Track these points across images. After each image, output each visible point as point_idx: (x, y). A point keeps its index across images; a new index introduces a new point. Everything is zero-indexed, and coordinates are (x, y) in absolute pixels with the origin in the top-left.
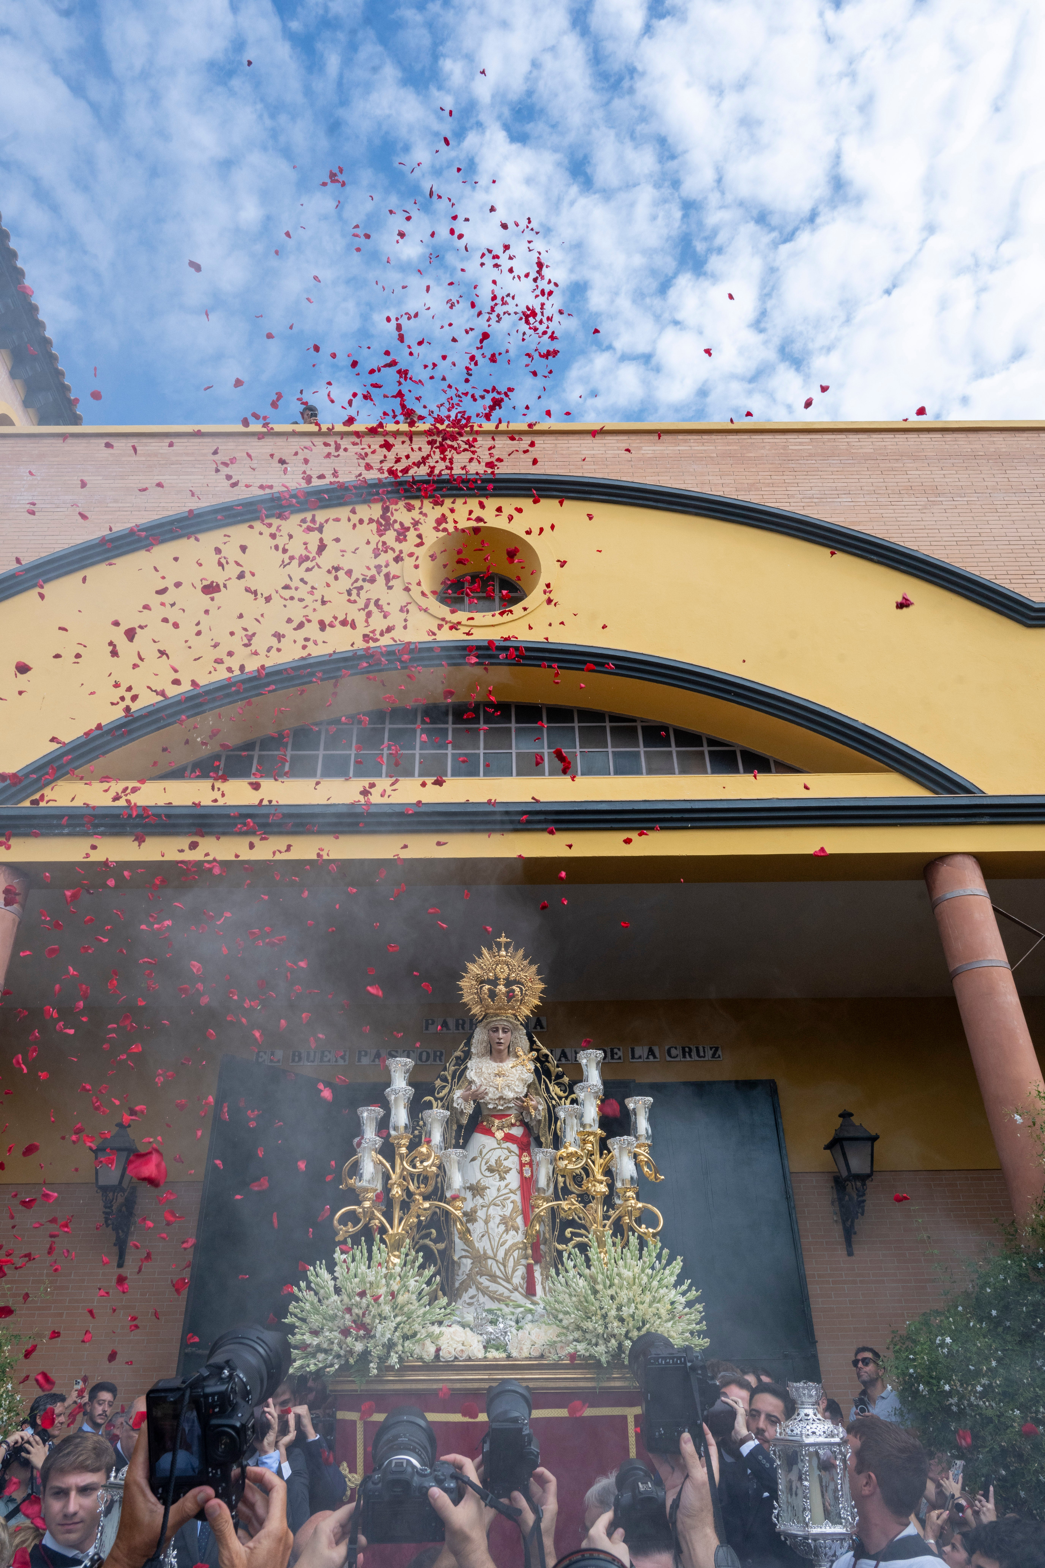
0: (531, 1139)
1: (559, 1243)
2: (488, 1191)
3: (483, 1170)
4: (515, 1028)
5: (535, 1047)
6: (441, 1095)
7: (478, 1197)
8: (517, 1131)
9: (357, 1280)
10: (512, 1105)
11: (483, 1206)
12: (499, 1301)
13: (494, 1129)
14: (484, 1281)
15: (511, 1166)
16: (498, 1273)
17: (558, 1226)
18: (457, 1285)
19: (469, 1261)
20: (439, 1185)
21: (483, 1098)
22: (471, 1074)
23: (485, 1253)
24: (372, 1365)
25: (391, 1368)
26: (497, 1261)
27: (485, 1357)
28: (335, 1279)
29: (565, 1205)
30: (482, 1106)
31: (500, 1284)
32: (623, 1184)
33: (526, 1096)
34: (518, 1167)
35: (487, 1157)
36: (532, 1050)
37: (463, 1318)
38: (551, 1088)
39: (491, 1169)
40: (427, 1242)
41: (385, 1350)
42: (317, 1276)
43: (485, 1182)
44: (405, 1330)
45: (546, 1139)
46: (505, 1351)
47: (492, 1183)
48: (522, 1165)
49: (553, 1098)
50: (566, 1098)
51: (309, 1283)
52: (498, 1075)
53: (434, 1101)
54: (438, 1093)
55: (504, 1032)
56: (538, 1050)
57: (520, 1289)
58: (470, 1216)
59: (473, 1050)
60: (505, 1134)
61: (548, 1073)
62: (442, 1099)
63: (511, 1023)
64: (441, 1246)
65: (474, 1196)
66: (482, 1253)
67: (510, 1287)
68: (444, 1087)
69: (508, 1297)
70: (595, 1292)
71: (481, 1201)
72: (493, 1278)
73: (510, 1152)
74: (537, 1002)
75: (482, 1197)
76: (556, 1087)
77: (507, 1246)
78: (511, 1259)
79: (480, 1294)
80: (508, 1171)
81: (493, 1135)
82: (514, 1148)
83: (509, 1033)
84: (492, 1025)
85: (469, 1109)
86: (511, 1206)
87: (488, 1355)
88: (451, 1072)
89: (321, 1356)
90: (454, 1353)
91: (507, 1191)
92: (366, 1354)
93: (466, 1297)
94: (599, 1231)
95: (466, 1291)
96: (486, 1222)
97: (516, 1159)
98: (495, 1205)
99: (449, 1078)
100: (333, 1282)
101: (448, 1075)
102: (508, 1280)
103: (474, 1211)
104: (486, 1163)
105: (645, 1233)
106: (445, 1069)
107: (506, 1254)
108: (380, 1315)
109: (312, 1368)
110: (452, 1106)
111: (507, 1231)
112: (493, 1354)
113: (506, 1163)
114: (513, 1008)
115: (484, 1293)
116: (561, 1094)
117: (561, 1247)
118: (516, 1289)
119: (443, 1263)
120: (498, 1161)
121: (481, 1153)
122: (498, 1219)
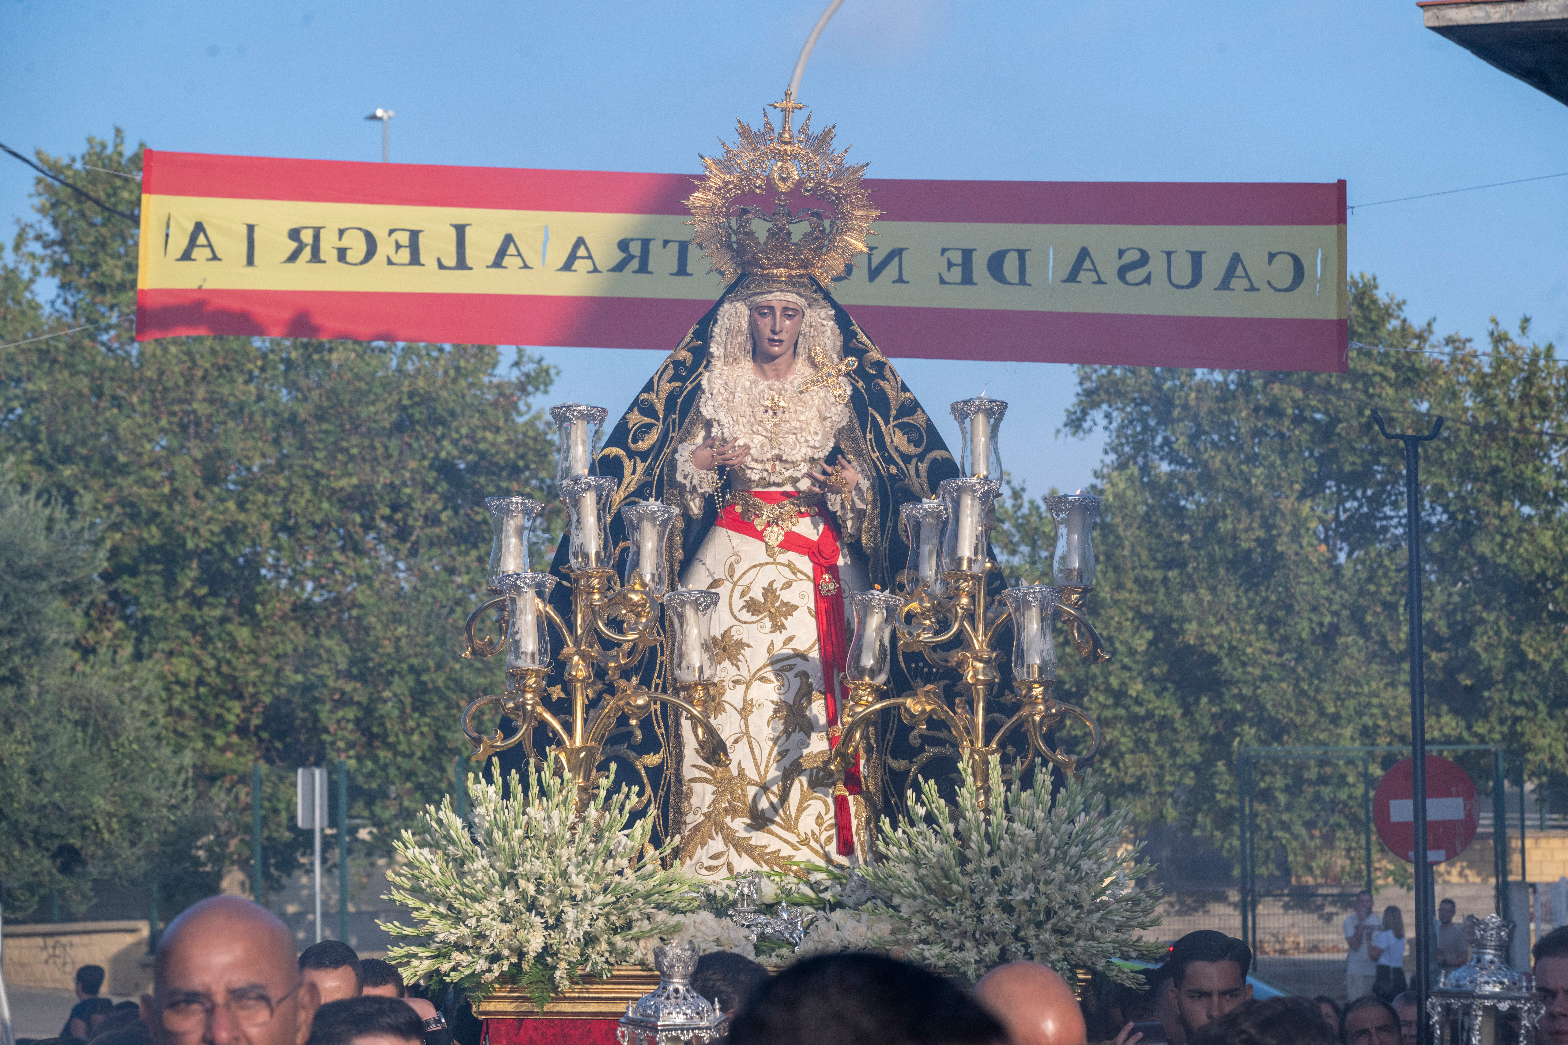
0: (841, 544)
1: (894, 756)
2: (747, 651)
3: (736, 608)
4: (812, 306)
5: (853, 345)
6: (642, 445)
7: (727, 663)
8: (811, 529)
10: (799, 474)
11: (736, 682)
12: (771, 865)
13: (760, 523)
14: (740, 826)
15: (797, 601)
16: (769, 813)
17: (894, 726)
18: (686, 833)
19: (710, 788)
21: (740, 459)
22: (710, 405)
23: (742, 775)
24: (558, 973)
26: (766, 790)
29: (912, 703)
30: (734, 474)
31: (772, 833)
32: (1027, 671)
33: (833, 457)
34: (812, 604)
35: (745, 581)
36: (846, 351)
39: (753, 607)
40: (622, 749)
43: (740, 633)
44: (613, 918)
45: (876, 548)
47: (757, 635)
48: (820, 599)
50: (921, 457)
52: (771, 407)
53: (625, 459)
54: (635, 441)
55: (787, 316)
56: (861, 353)
57: (813, 843)
59: (715, 348)
60: (786, 534)
61: (881, 402)
62: (644, 455)
63: (802, 295)
64: (652, 760)
66: (735, 773)
67: (793, 839)
68: (650, 426)
69: (789, 858)
70: (963, 860)
71: (733, 670)
72: (759, 822)
73: (795, 571)
74: (861, 246)
75: (735, 662)
76: (899, 433)
77: (786, 762)
78: (796, 786)
79: (733, 851)
80: (791, 610)
81: (759, 535)
82: (805, 564)
83: (798, 318)
84: (760, 301)
85: (709, 483)
86: (796, 683)
88: (663, 396)
91: (788, 652)
92: (546, 955)
94: (975, 750)
95: (703, 844)
96: (744, 713)
97: (808, 586)
98: (763, 679)
99: (660, 407)
101: (657, 399)
102: (788, 826)
104: (743, 594)
105: (1063, 760)
107: (785, 777)
110: (672, 479)
111: (787, 732)
113: (786, 596)
114: (807, 262)
115: (740, 850)
116: (910, 449)
117: (899, 764)
118: (805, 842)
119: (655, 791)
120: (769, 591)
121: (731, 571)
122: (768, 710)
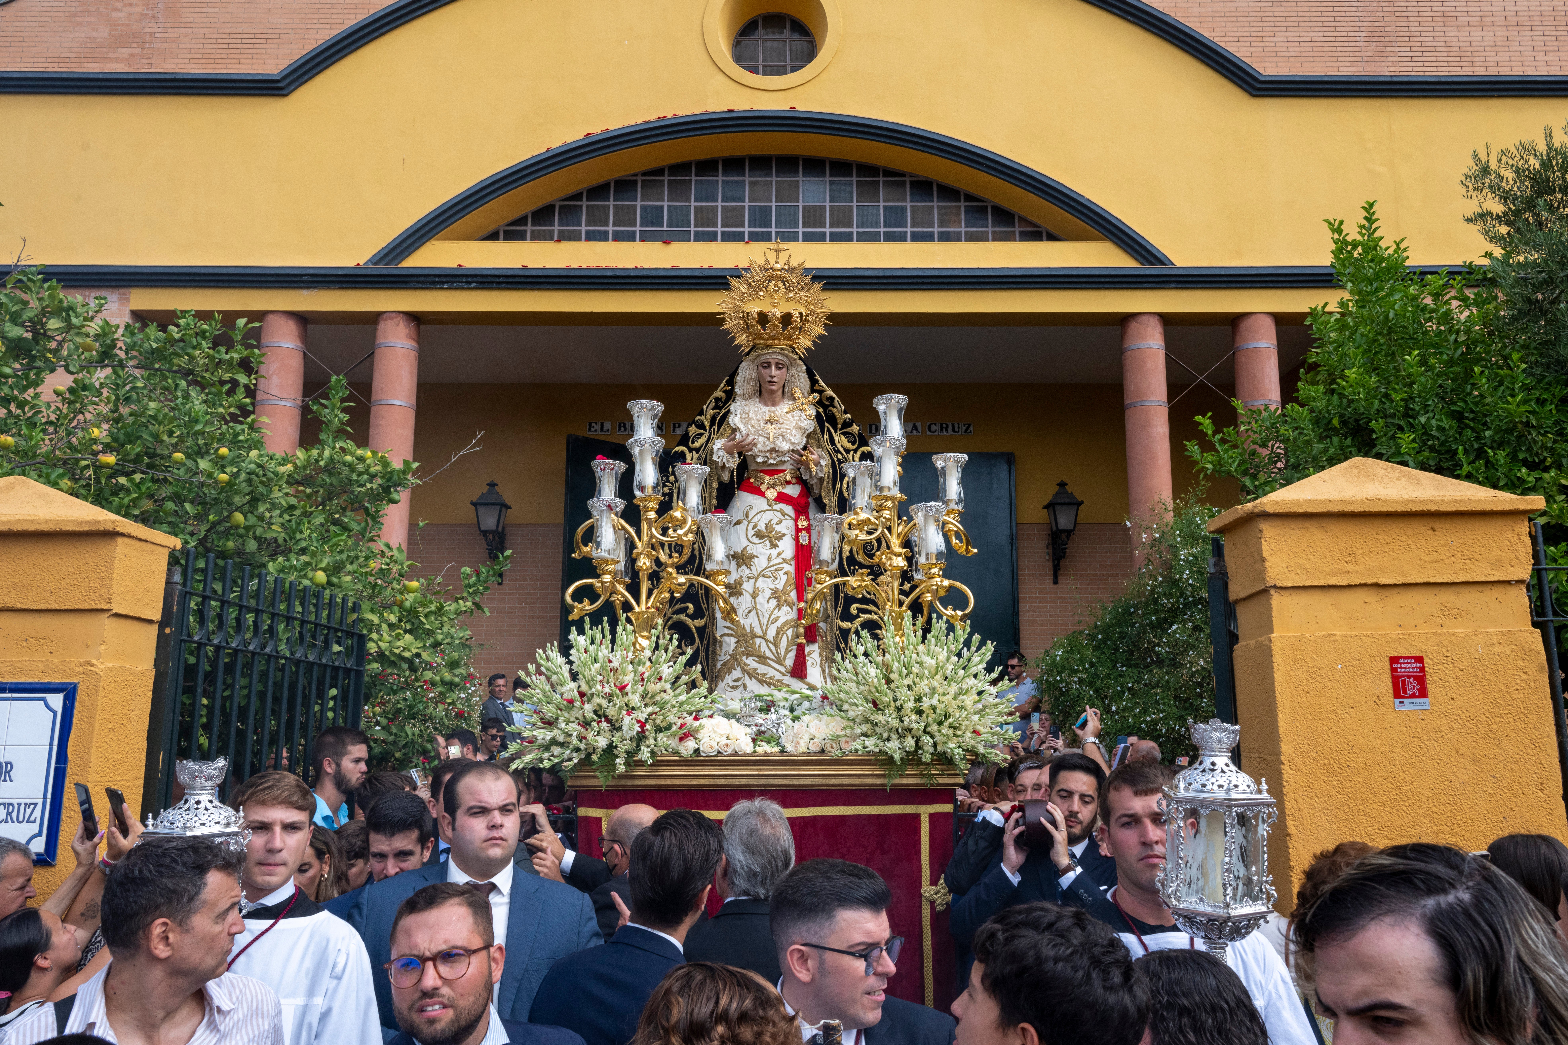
0: (810, 500)
1: (842, 620)
2: (755, 560)
3: (750, 535)
4: (793, 363)
5: (817, 387)
6: (697, 445)
7: (744, 567)
8: (793, 491)
9: (597, 665)
10: (786, 459)
11: (749, 578)
12: (769, 684)
13: (763, 488)
14: (751, 662)
15: (784, 531)
16: (768, 654)
17: (841, 601)
18: (719, 666)
19: (733, 640)
20: (697, 553)
21: (751, 450)
22: (734, 420)
23: (752, 631)
24: (618, 761)
25: (641, 763)
26: (766, 640)
27: (755, 752)
28: (570, 663)
29: (853, 581)
30: (748, 459)
31: (770, 666)
32: (927, 559)
33: (805, 448)
34: (793, 533)
35: (755, 520)
36: (813, 391)
37: (727, 705)
38: (836, 439)
39: (759, 535)
40: (683, 617)
41: (634, 744)
42: (548, 659)
43: (752, 550)
44: (658, 722)
45: (830, 500)
46: (778, 744)
47: (762, 551)
48: (798, 530)
49: (838, 451)
50: (855, 451)
51: (538, 666)
52: (770, 421)
53: (687, 452)
54: (693, 442)
55: (778, 368)
56: (821, 392)
58: (734, 589)
59: (737, 390)
60: (778, 494)
61: (832, 420)
62: (697, 450)
63: (787, 356)
64: (700, 623)
65: (739, 566)
66: (748, 630)
67: (783, 669)
68: (701, 435)
69: (780, 681)
70: (889, 681)
71: (747, 571)
72: (762, 659)
73: (784, 514)
74: (821, 331)
75: (749, 567)
76: (843, 438)
77: (779, 623)
78: (784, 638)
79: (747, 677)
80: (781, 537)
81: (763, 494)
82: (789, 510)
83: (784, 370)
84: (762, 359)
85: (733, 463)
86: (784, 578)
87: (758, 749)
88: (709, 417)
89: (557, 750)
90: (716, 747)
91: (780, 560)
92: (610, 749)
93: (729, 679)
94: (894, 611)
95: (730, 673)
96: (754, 596)
97: (791, 523)
98: (764, 576)
99: (707, 424)
100: (568, 667)
101: (705, 420)
102: (780, 662)
103: (738, 583)
104: (754, 528)
105: (952, 616)
106: (701, 413)
107: (778, 633)
108: (626, 705)
109: (547, 764)
110: (711, 460)
111: (779, 606)
112: (764, 748)
113: (778, 528)
114: (789, 338)
115: (751, 676)
116: (849, 446)
117: (845, 625)
119: (701, 641)
120: (769, 526)
121: (747, 515)
122: (768, 593)
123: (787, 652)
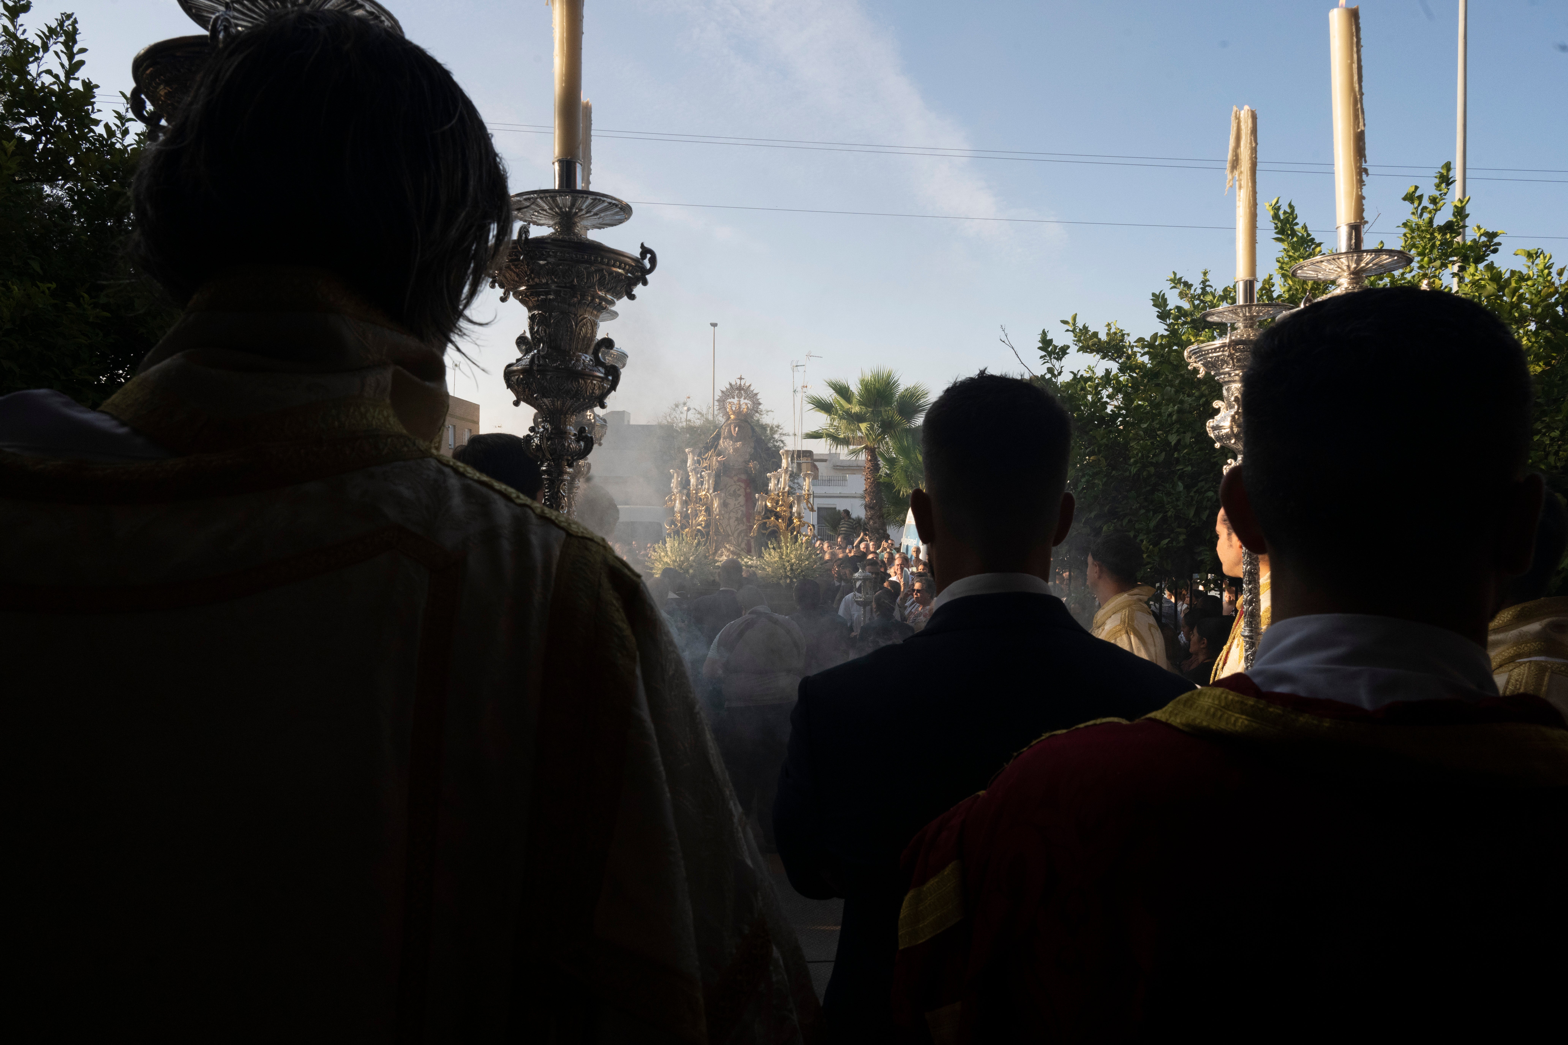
2: (729, 505)
8: (744, 477)
10: (742, 464)
11: (727, 512)
15: (741, 494)
33: (749, 461)
35: (729, 489)
48: (746, 493)
49: (763, 461)
50: (770, 460)
52: (735, 447)
56: (756, 437)
59: (722, 435)
60: (738, 478)
61: (761, 448)
62: (706, 459)
63: (743, 423)
77: (738, 531)
82: (743, 485)
86: (741, 513)
88: (710, 445)
91: (739, 505)
96: (729, 520)
97: (743, 490)
98: (733, 512)
99: (709, 448)
104: (728, 492)
106: (707, 443)
107: (738, 535)
111: (739, 524)
113: (738, 492)
117: (764, 532)
118: (742, 550)
120: (734, 491)
121: (726, 486)
122: (734, 519)
123: (742, 542)
